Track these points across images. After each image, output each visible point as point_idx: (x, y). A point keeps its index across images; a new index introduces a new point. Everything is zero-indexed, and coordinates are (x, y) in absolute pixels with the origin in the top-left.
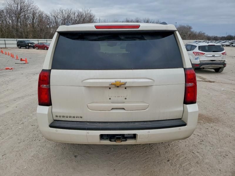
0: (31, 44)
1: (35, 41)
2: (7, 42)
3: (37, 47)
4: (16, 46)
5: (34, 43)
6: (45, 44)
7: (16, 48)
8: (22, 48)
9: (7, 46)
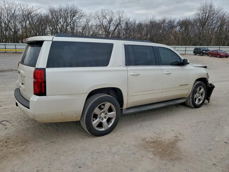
0: (206, 51)
1: (212, 48)
2: (187, 49)
3: (210, 54)
4: (192, 52)
5: (209, 50)
6: (219, 52)
7: (192, 55)
8: (197, 54)
9: (187, 52)
